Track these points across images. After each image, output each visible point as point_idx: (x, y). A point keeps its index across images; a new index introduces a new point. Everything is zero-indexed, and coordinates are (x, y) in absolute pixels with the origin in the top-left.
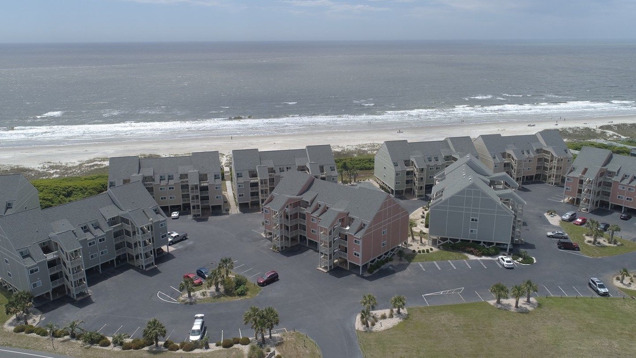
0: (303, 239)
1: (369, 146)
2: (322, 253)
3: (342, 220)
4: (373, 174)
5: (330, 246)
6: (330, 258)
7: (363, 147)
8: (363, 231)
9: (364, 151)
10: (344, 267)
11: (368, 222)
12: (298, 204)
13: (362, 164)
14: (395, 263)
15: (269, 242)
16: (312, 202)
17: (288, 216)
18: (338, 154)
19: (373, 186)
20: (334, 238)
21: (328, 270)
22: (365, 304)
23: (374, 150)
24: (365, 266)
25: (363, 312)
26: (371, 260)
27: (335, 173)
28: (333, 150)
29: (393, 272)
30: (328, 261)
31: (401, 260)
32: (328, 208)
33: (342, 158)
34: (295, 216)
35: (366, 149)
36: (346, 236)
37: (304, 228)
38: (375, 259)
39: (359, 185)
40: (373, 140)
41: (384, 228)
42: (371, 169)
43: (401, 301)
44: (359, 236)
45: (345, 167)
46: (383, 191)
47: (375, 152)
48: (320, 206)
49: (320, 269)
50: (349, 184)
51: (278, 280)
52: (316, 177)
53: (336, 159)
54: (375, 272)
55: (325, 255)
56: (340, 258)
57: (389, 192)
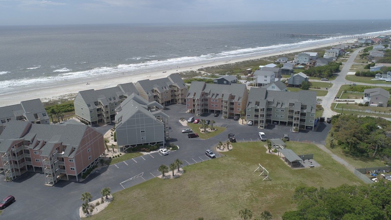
0: (30, 167)
1: (68, 96)
2: (47, 174)
3: (58, 149)
4: (75, 113)
5: (52, 168)
6: (54, 176)
7: (64, 97)
8: (74, 152)
9: (65, 99)
10: (65, 179)
11: (76, 146)
12: (21, 144)
13: (65, 108)
14: (99, 168)
15: (2, 176)
16: (33, 140)
17: (15, 154)
18: (46, 104)
19: (76, 122)
20: (54, 162)
21: (54, 184)
22: (84, 199)
23: (72, 98)
24: (79, 175)
25: (84, 205)
26: (83, 170)
27: (47, 117)
28: (42, 101)
29: (99, 174)
30: (52, 178)
31: (102, 165)
32: (46, 142)
33: (50, 106)
34: (21, 153)
35: (66, 98)
36: (63, 158)
37: (29, 160)
38: (85, 169)
39: (66, 123)
40: (70, 91)
41: (89, 147)
42: (72, 111)
43: (107, 191)
44: (72, 156)
45: (53, 112)
46: (83, 124)
47: (73, 99)
48: (39, 142)
49: (47, 185)
50: (58, 123)
51: (15, 201)
52: (33, 122)
53: (46, 107)
54: (87, 177)
55: (49, 174)
56: (61, 174)
57: (87, 124)
